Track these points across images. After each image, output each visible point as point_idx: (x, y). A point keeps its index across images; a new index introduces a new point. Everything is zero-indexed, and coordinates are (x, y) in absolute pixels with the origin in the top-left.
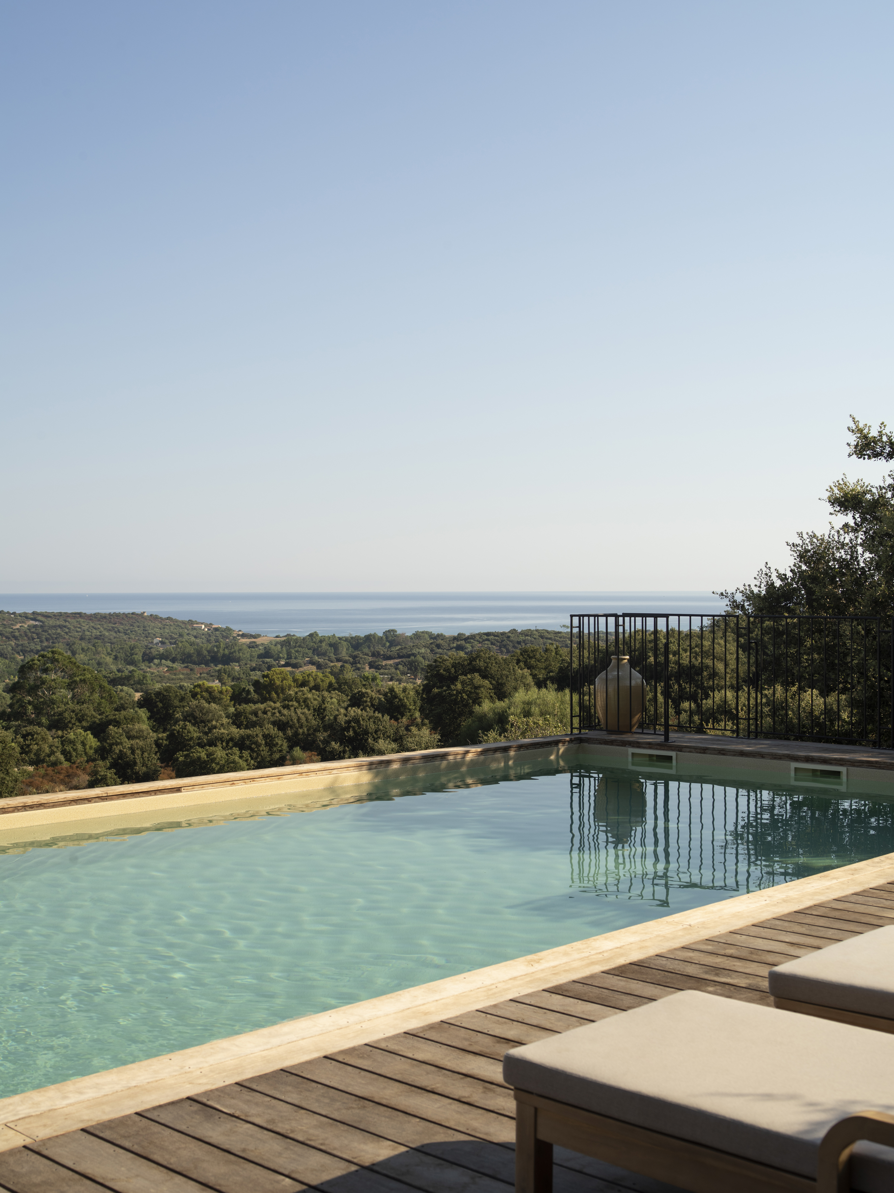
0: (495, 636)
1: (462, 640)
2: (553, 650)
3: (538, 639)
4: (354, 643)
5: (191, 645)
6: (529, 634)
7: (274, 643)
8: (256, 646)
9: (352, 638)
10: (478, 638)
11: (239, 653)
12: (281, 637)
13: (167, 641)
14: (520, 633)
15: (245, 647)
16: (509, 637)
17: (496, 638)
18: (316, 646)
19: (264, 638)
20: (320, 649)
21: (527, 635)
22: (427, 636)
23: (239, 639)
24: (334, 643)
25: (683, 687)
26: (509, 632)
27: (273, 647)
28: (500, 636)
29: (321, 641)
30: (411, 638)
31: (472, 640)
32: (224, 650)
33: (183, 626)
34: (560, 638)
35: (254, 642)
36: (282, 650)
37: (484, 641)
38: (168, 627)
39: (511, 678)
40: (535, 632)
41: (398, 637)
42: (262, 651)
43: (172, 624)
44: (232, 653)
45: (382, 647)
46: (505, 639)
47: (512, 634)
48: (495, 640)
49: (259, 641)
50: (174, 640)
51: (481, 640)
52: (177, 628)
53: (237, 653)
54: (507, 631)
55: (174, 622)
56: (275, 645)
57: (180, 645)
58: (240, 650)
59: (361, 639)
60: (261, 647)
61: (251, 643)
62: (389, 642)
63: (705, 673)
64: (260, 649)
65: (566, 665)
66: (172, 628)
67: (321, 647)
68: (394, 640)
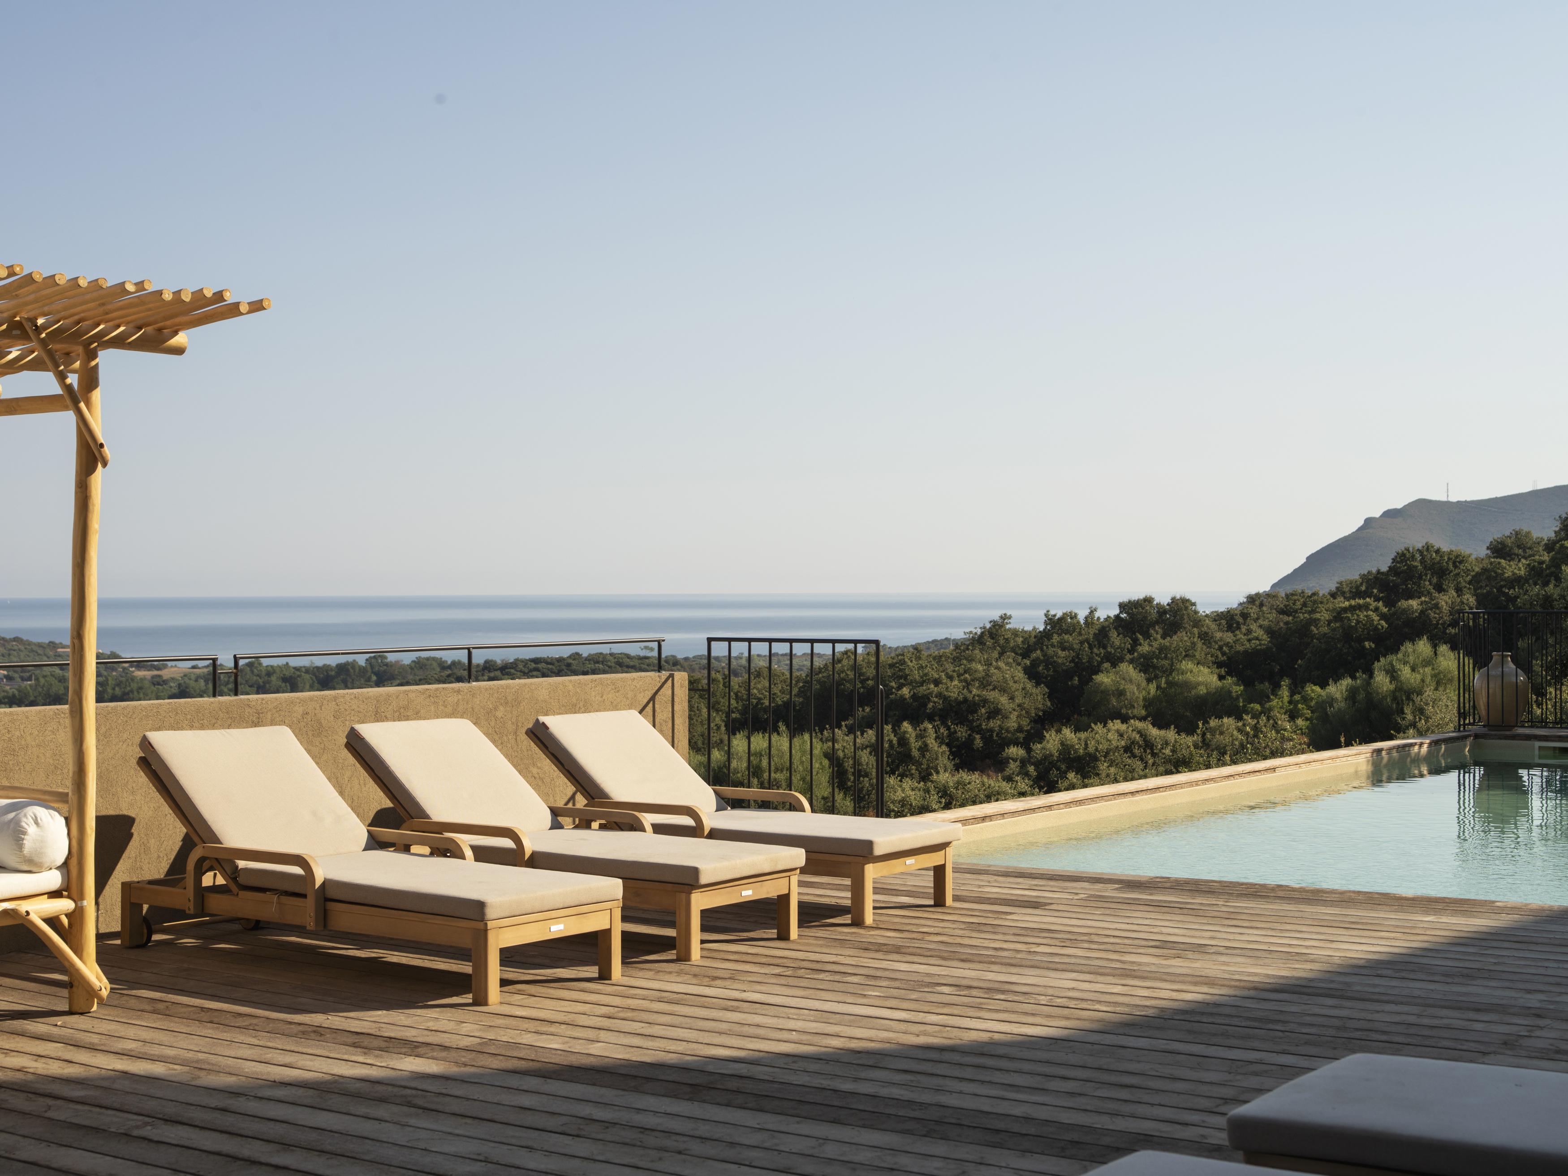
0: (547, 663)
1: (496, 670)
2: (721, 680)
3: (615, 667)
4: (322, 676)
5: (60, 681)
6: (601, 659)
7: (193, 677)
8: (164, 681)
9: (318, 668)
10: (521, 666)
11: (138, 693)
12: (199, 668)
13: (16, 675)
14: (586, 659)
15: (147, 684)
16: (569, 665)
17: (550, 667)
18: (261, 681)
19: (173, 669)
20: (267, 686)
21: (598, 662)
22: (435, 664)
23: (133, 672)
24: (291, 677)
25: (952, 730)
26: (570, 657)
27: (192, 683)
28: (556, 663)
29: (269, 674)
30: (412, 668)
31: (512, 671)
32: (114, 689)
33: (40, 651)
34: (648, 665)
35: (160, 676)
36: (207, 689)
37: (531, 671)
38: (15, 653)
39: (697, 721)
40: (609, 658)
41: (391, 666)
42: (175, 690)
43: (22, 648)
44: (128, 693)
45: (366, 681)
46: (564, 667)
47: (574, 660)
48: (548, 669)
49: (166, 674)
50: (28, 674)
51: (526, 670)
52: (30, 654)
53: (135, 693)
54: (565, 656)
55: (24, 644)
56: (196, 681)
57: (42, 681)
58: (140, 688)
59: (332, 670)
60: (172, 684)
61: (153, 677)
62: (375, 674)
63: (983, 710)
64: (171, 687)
65: (755, 701)
66: (22, 654)
67: (269, 682)
68: (385, 672)
